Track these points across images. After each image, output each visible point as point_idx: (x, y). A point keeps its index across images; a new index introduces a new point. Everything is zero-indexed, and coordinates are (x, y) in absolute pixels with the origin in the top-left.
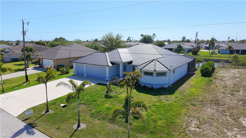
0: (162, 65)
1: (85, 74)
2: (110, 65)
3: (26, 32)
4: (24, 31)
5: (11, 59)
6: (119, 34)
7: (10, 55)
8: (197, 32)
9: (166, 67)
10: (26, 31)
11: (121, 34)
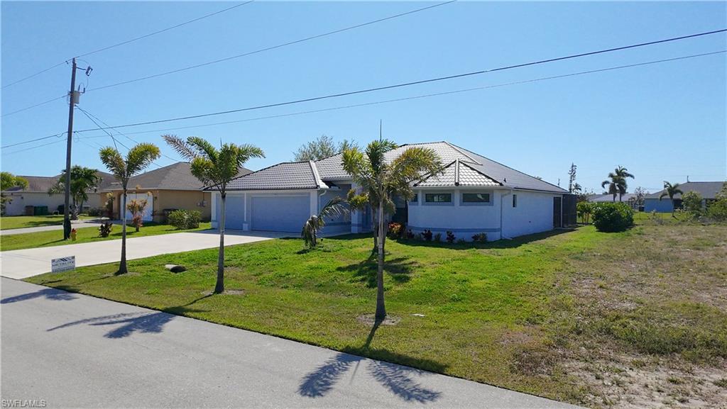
0: (477, 174)
1: (246, 223)
2: (323, 185)
3: (79, 93)
4: (76, 89)
5: (27, 207)
6: (349, 143)
7: (23, 195)
8: (573, 166)
9: (489, 178)
10: (81, 90)
11: (354, 143)
